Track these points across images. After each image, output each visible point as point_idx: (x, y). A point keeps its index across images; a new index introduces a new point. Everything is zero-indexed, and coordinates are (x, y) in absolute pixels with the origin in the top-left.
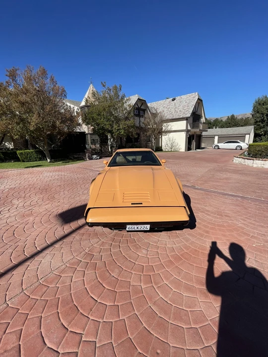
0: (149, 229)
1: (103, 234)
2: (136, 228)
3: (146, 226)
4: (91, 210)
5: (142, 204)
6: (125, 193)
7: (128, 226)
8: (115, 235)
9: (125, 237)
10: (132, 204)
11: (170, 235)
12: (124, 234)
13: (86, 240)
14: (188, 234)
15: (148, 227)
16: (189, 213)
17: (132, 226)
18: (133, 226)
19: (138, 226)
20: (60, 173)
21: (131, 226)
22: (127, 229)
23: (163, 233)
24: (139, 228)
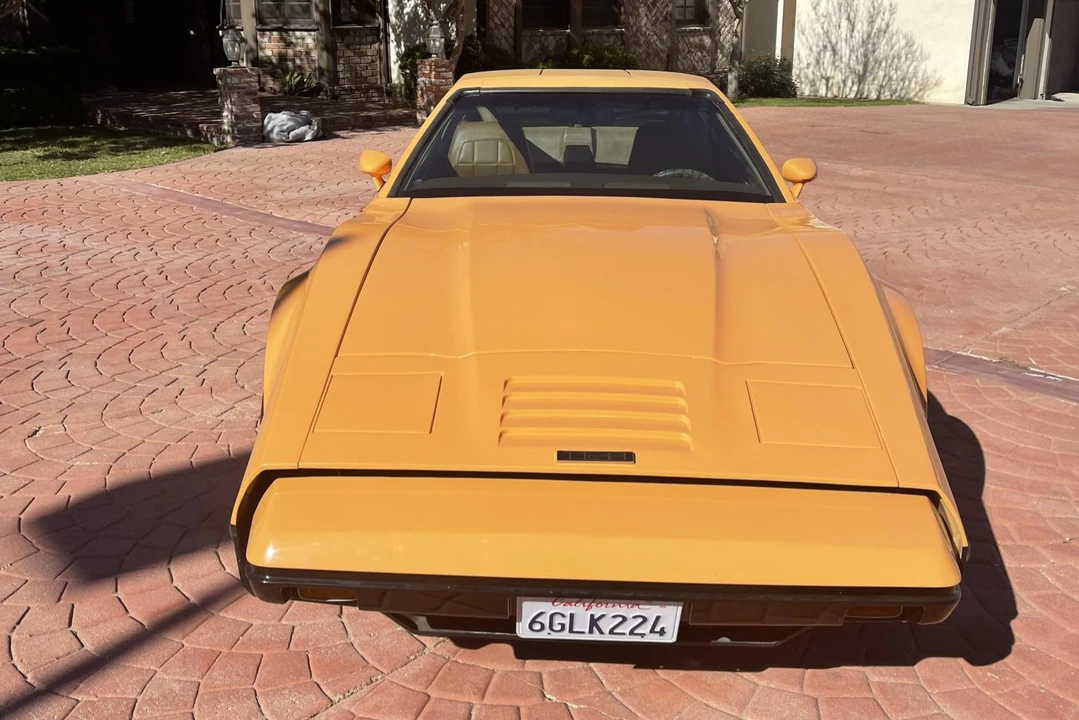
0: (671, 638)
1: (349, 665)
2: (582, 624)
3: (652, 611)
4: (278, 482)
5: (629, 457)
6: (517, 380)
7: (530, 609)
8: (431, 676)
9: (500, 692)
10: (563, 456)
11: (821, 697)
12: (499, 668)
13: (231, 695)
14: (953, 697)
15: (667, 621)
16: (961, 540)
17: (560, 607)
18: (568, 610)
19: (597, 610)
20: (33, 232)
21: (546, 607)
22: (523, 631)
23: (773, 681)
24: (606, 625)
